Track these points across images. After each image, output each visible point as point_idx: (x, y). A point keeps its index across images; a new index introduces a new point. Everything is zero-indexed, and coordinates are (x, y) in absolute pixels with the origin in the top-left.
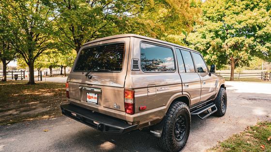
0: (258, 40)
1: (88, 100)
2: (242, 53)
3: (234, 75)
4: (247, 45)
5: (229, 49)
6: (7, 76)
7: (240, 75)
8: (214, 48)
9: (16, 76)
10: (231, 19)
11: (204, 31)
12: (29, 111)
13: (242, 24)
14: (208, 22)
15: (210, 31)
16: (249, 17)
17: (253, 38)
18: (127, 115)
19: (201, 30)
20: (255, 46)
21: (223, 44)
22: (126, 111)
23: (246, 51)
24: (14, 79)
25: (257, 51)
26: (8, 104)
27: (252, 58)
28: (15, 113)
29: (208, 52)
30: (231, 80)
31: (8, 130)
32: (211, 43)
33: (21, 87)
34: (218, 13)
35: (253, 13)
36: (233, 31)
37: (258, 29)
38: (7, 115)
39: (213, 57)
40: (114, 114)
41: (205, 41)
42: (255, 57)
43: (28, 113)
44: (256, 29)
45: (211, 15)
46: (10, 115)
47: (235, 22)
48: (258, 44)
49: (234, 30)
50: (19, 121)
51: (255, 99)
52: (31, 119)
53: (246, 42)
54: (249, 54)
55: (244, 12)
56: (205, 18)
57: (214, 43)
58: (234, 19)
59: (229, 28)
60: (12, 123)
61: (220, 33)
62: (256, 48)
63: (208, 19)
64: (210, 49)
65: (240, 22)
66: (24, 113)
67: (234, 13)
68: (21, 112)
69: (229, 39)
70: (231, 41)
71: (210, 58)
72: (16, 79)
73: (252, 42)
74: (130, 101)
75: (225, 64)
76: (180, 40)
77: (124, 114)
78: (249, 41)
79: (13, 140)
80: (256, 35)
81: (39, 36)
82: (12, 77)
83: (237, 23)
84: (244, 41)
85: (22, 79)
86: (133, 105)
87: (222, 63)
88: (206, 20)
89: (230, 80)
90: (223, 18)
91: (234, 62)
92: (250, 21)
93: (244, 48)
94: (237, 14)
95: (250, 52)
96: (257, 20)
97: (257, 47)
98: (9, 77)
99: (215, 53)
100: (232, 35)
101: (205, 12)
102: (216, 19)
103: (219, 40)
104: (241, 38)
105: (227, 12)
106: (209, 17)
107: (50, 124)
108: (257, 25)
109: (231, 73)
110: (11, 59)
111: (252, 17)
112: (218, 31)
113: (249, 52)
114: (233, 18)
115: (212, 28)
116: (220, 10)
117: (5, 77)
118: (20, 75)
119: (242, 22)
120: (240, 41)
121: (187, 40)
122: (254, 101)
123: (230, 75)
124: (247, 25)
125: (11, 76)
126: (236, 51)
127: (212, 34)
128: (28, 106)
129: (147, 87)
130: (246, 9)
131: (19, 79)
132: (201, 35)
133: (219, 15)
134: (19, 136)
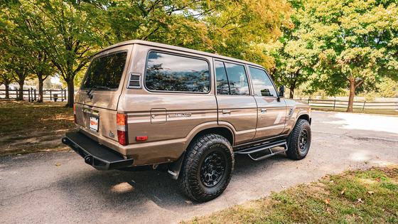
0: (393, 52)
1: (91, 126)
2: (365, 71)
3: (354, 104)
4: (374, 60)
5: (346, 66)
6: (44, 96)
7: (366, 104)
8: (323, 64)
9: (56, 95)
10: (351, 20)
11: (311, 39)
12: (51, 140)
13: (367, 27)
14: (318, 25)
15: (320, 38)
16: (379, 17)
17: (383, 49)
18: (121, 146)
19: (306, 36)
20: (388, 61)
21: (338, 57)
22: (119, 142)
23: (372, 68)
24: (53, 100)
25: (389, 68)
26: (30, 131)
27: (381, 80)
28: (35, 142)
29: (315, 70)
30: (349, 110)
31: (15, 160)
32: (319, 56)
33: (56, 110)
34: (332, 12)
35: (386, 11)
36: (353, 39)
37: (392, 35)
38: (23, 144)
39: (322, 76)
40: (111, 144)
41: (311, 53)
42: (386, 78)
43: (49, 142)
44: (390, 36)
45: (322, 14)
46: (28, 143)
47: (357, 25)
48: (392, 58)
49: (355, 37)
50: (33, 151)
51: (367, 139)
52: (48, 150)
53: (372, 55)
54: (376, 74)
55: (373, 10)
56: (313, 19)
57: (323, 56)
58: (355, 20)
59: (348, 33)
60: (23, 154)
61: (333, 41)
62: (387, 65)
63: (317, 20)
64: (318, 64)
65: (365, 25)
66: (45, 143)
67: (358, 12)
68: (42, 141)
69: (347, 51)
70: (349, 54)
71: (318, 78)
72: (55, 100)
73: (382, 55)
74: (123, 129)
75: (343, 88)
76: (274, 50)
77: (117, 144)
78: (378, 53)
79: (15, 172)
80: (390, 44)
81: (80, 44)
82: (51, 98)
83: (360, 27)
84: (370, 53)
85: (63, 100)
86: (126, 133)
87: (339, 85)
88: (315, 22)
89: (347, 111)
90: (340, 19)
91: (355, 85)
92: (380, 23)
93: (370, 64)
94: (362, 12)
95: (379, 70)
96: (392, 21)
97: (390, 63)
98: (47, 96)
99: (325, 71)
100: (352, 45)
101: (314, 10)
102: (329, 20)
103: (331, 52)
104: (365, 49)
105: (346, 10)
106: (319, 18)
107: (66, 158)
108: (391, 29)
109: (349, 102)
110: (48, 74)
111: (385, 17)
112: (331, 38)
113: (377, 70)
114: (354, 18)
115: (322, 33)
116: (336, 7)
117: (42, 97)
118: (61, 96)
119: (368, 24)
120: (364, 53)
121: (285, 51)
122: (362, 141)
123: (347, 103)
124: (376, 29)
125: (49, 96)
126: (356, 69)
127: (322, 43)
128: (54, 133)
129: (151, 111)
130: (377, 5)
131: (59, 100)
132: (306, 44)
133: (333, 14)
134: (24, 168)
